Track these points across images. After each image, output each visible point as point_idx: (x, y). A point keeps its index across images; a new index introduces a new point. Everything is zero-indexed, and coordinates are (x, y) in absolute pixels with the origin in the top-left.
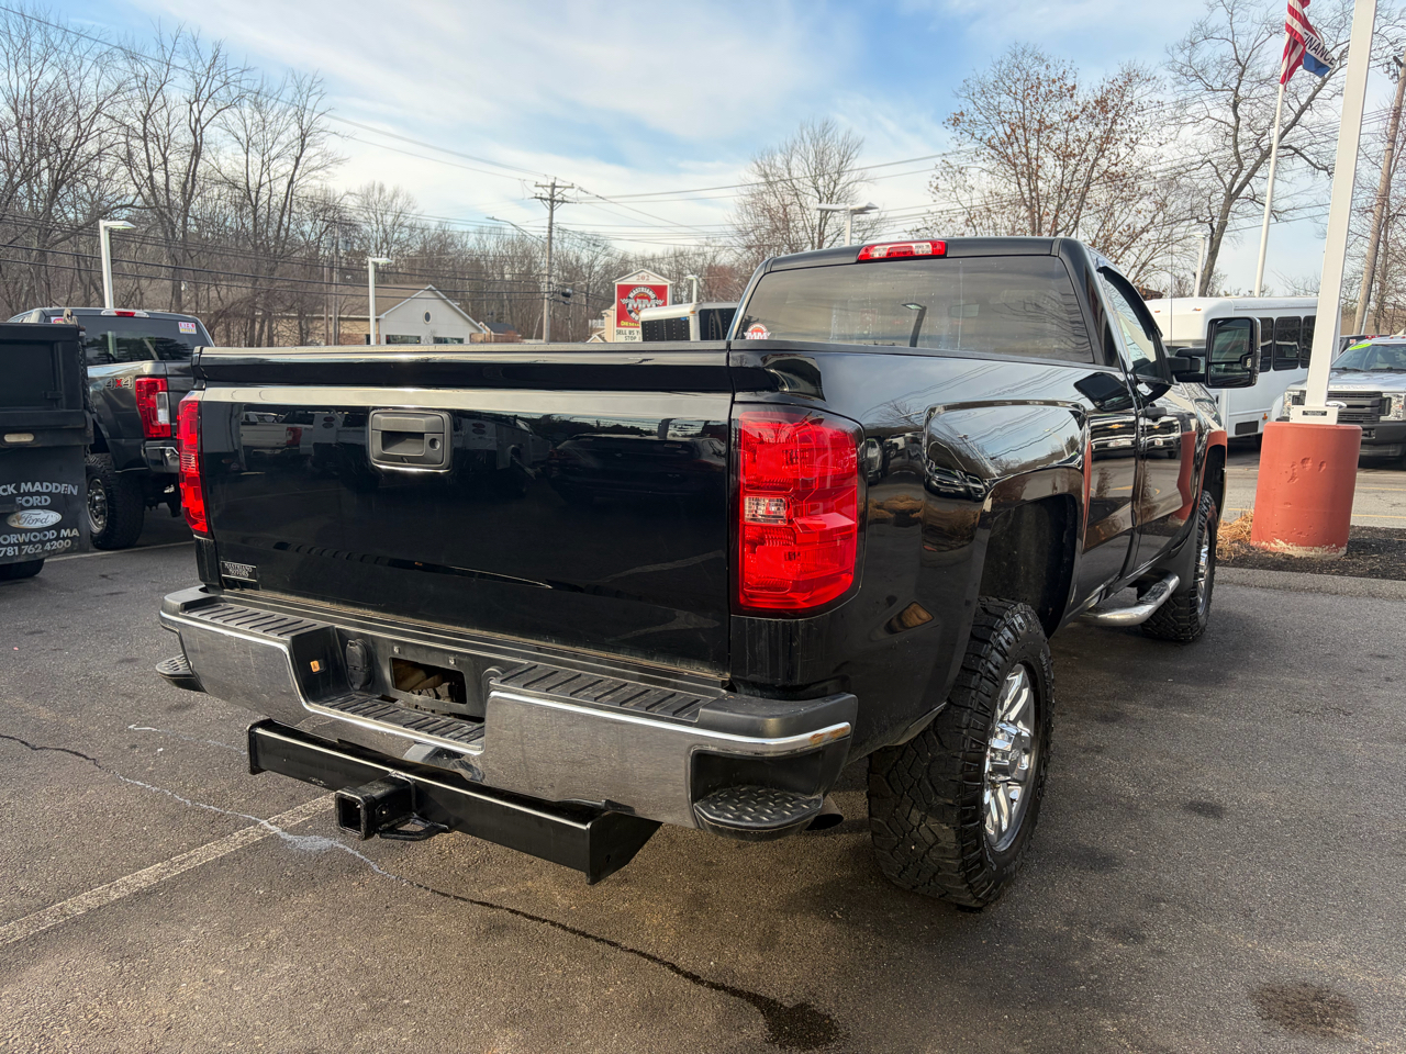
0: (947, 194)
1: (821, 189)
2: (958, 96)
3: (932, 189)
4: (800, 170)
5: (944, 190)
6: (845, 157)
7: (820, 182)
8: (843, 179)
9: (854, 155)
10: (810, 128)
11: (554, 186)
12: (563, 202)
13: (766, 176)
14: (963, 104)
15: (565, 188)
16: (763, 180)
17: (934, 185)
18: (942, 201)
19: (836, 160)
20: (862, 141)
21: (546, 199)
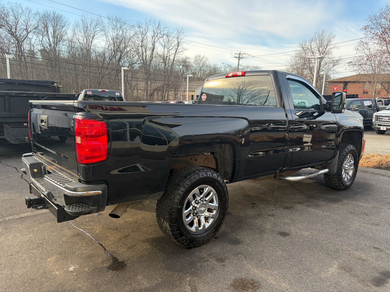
0: (361, 51)
1: (321, 51)
2: (367, 20)
3: (356, 50)
4: (314, 45)
5: (360, 50)
6: (329, 41)
7: (321, 49)
8: (328, 48)
9: (332, 40)
10: (318, 33)
11: (240, 54)
12: (242, 58)
13: (303, 48)
14: (368, 23)
15: (243, 54)
16: (302, 49)
17: (357, 48)
18: (359, 53)
19: (326, 42)
20: (335, 36)
21: (237, 58)
